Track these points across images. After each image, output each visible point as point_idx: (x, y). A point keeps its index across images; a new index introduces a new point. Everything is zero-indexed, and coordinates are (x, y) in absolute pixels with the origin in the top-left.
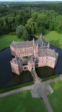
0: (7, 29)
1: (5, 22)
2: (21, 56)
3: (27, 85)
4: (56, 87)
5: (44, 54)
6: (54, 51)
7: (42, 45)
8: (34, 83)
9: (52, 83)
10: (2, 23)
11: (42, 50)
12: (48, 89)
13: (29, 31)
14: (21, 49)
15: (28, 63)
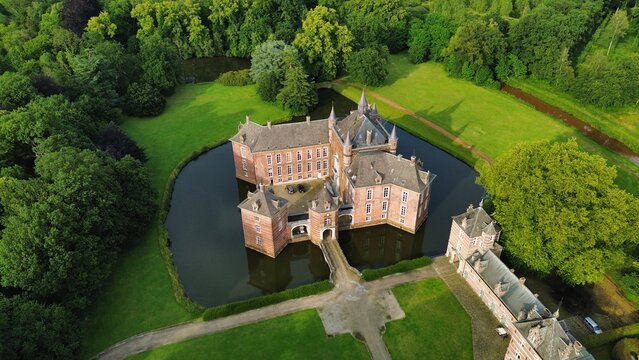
0: (206, 53)
1: (196, 20)
2: (281, 183)
3: (305, 294)
4: (415, 301)
5: (374, 177)
6: (411, 163)
7: (368, 140)
8: (331, 287)
9: (402, 285)
10: (184, 28)
11: (366, 160)
12: (384, 305)
13: (313, 67)
14: (278, 152)
15: (311, 212)
